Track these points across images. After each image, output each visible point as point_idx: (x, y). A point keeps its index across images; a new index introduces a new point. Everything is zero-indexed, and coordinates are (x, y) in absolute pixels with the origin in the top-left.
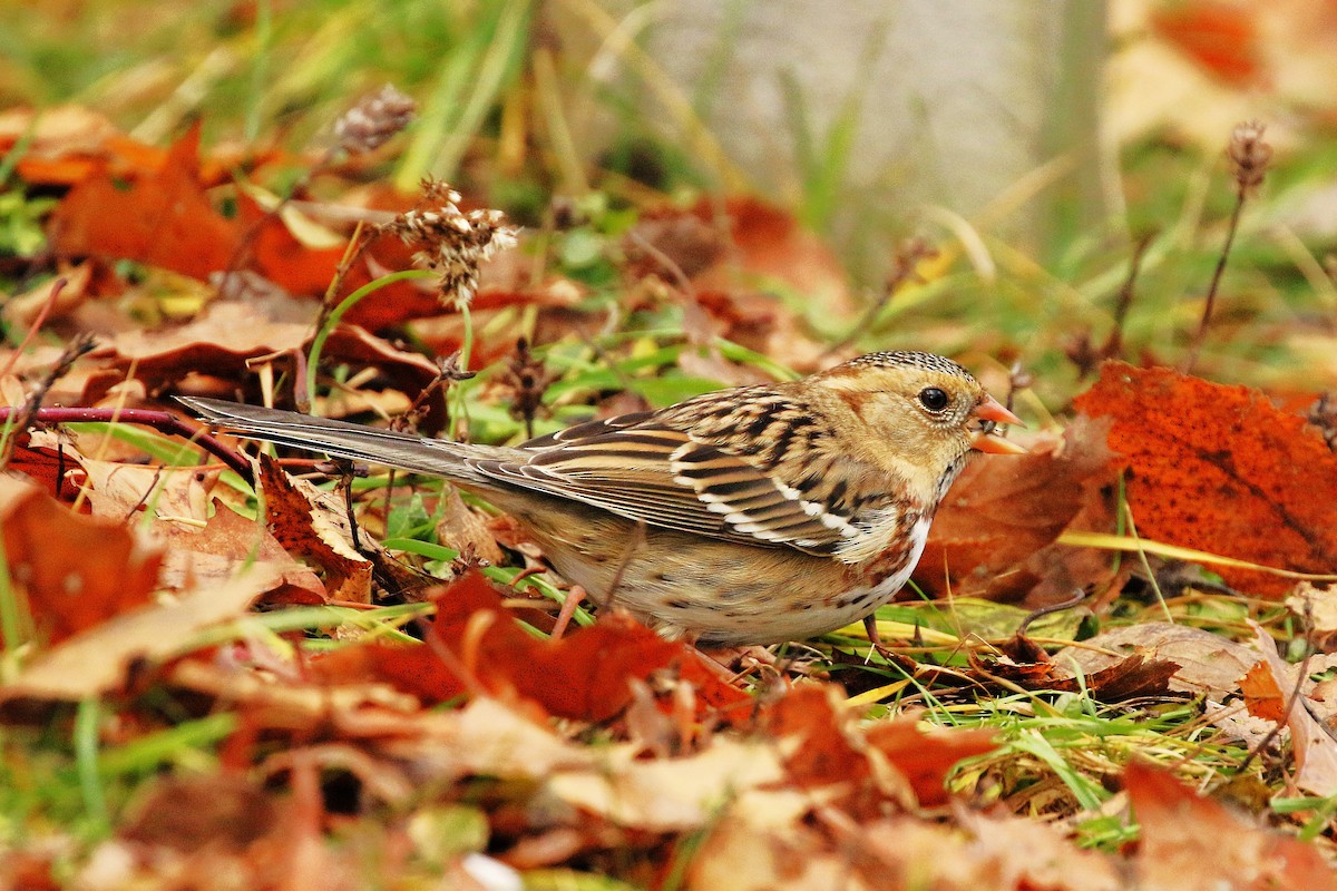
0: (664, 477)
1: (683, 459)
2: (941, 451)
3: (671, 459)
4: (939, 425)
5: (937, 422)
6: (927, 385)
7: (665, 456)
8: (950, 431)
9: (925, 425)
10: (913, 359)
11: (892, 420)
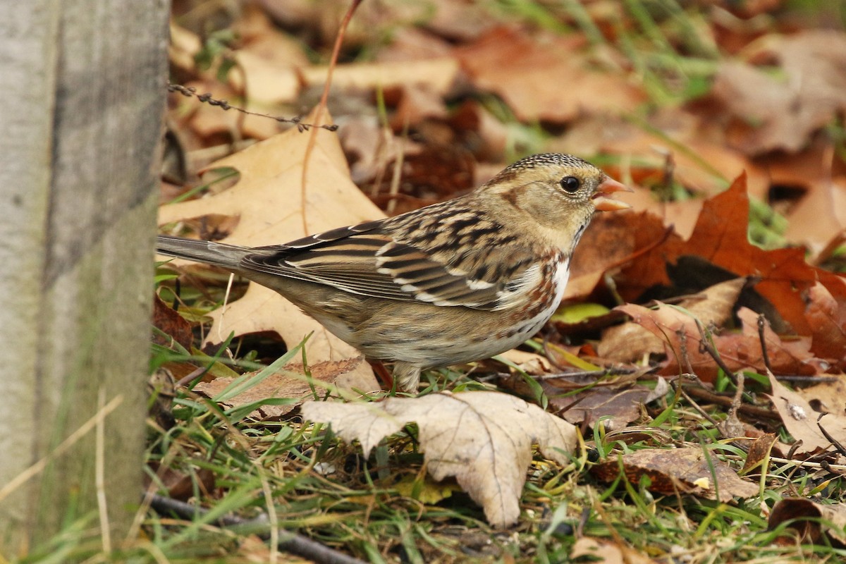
0: (371, 268)
1: (384, 255)
2: (576, 217)
3: (377, 254)
4: (574, 201)
5: (572, 198)
6: (565, 175)
7: (372, 253)
8: (582, 204)
9: (564, 201)
10: (552, 160)
11: (539, 201)
